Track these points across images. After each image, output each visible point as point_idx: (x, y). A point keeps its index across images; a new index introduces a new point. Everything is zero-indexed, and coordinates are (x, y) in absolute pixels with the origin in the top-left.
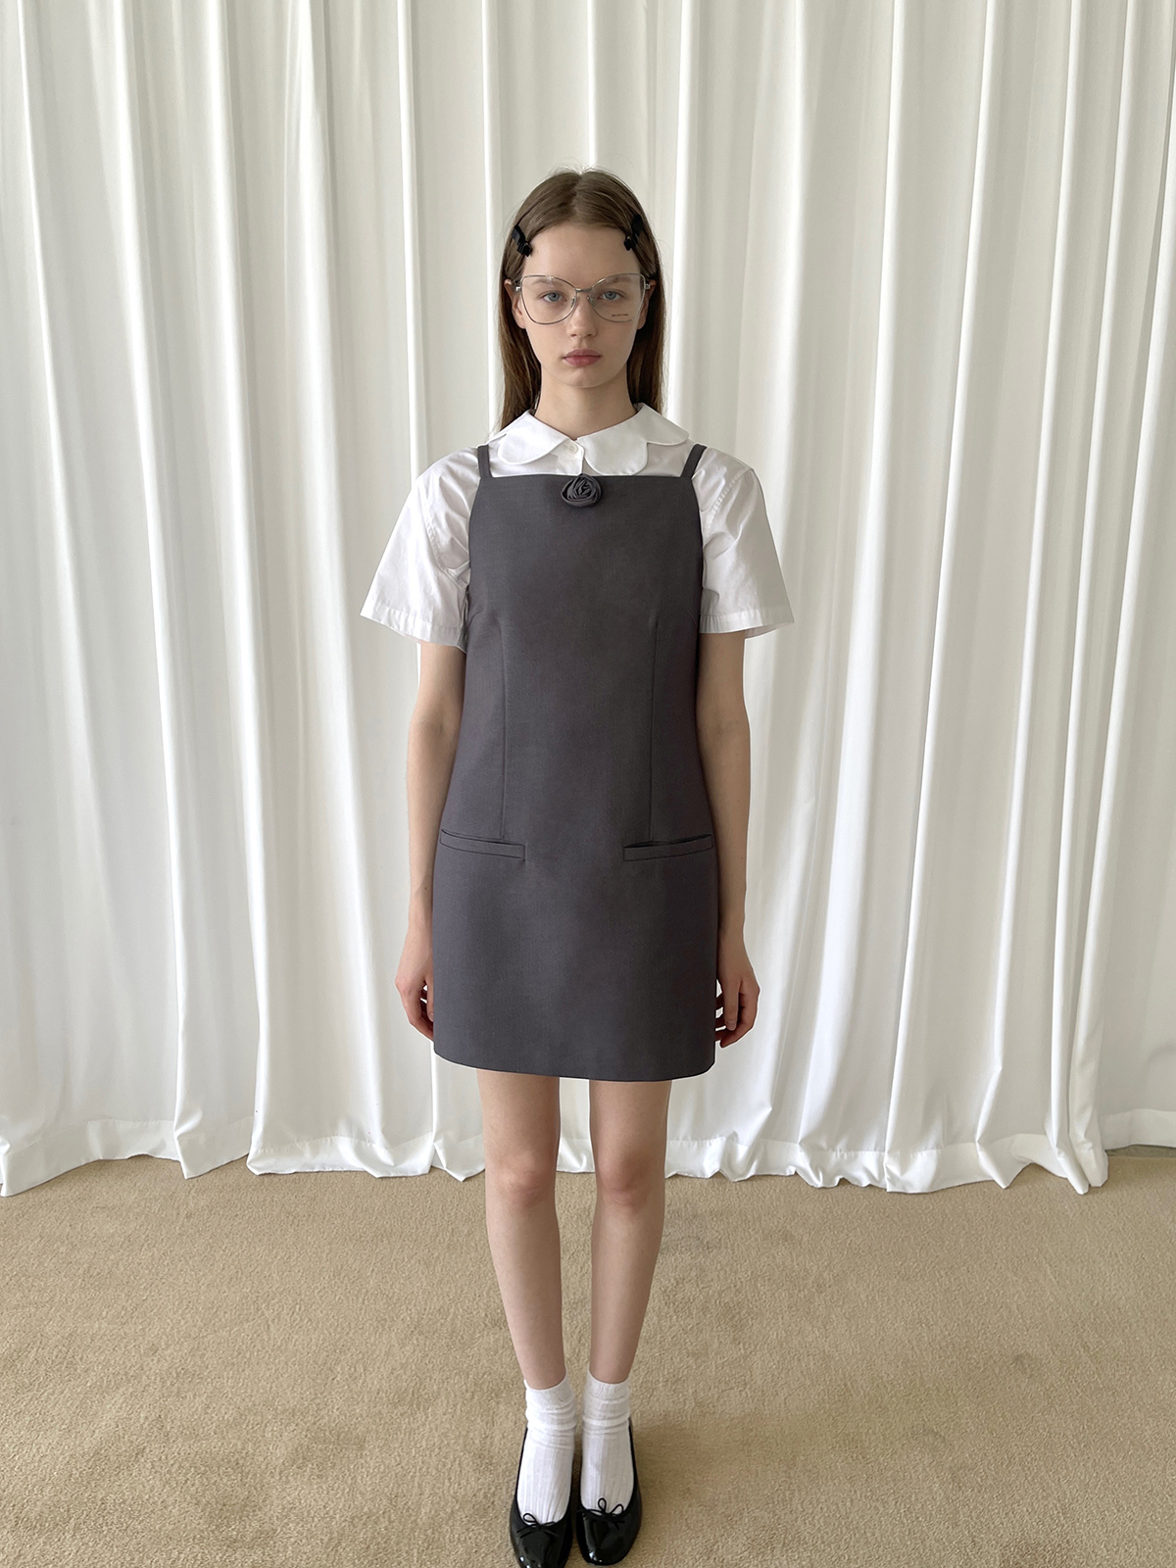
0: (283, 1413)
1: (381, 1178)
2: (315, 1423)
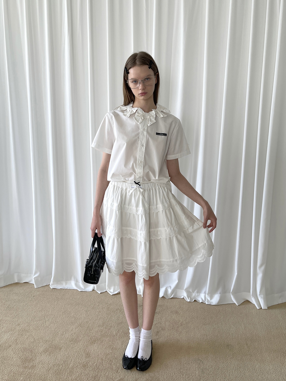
0: (44, 341)
1: (81, 291)
2: (51, 344)
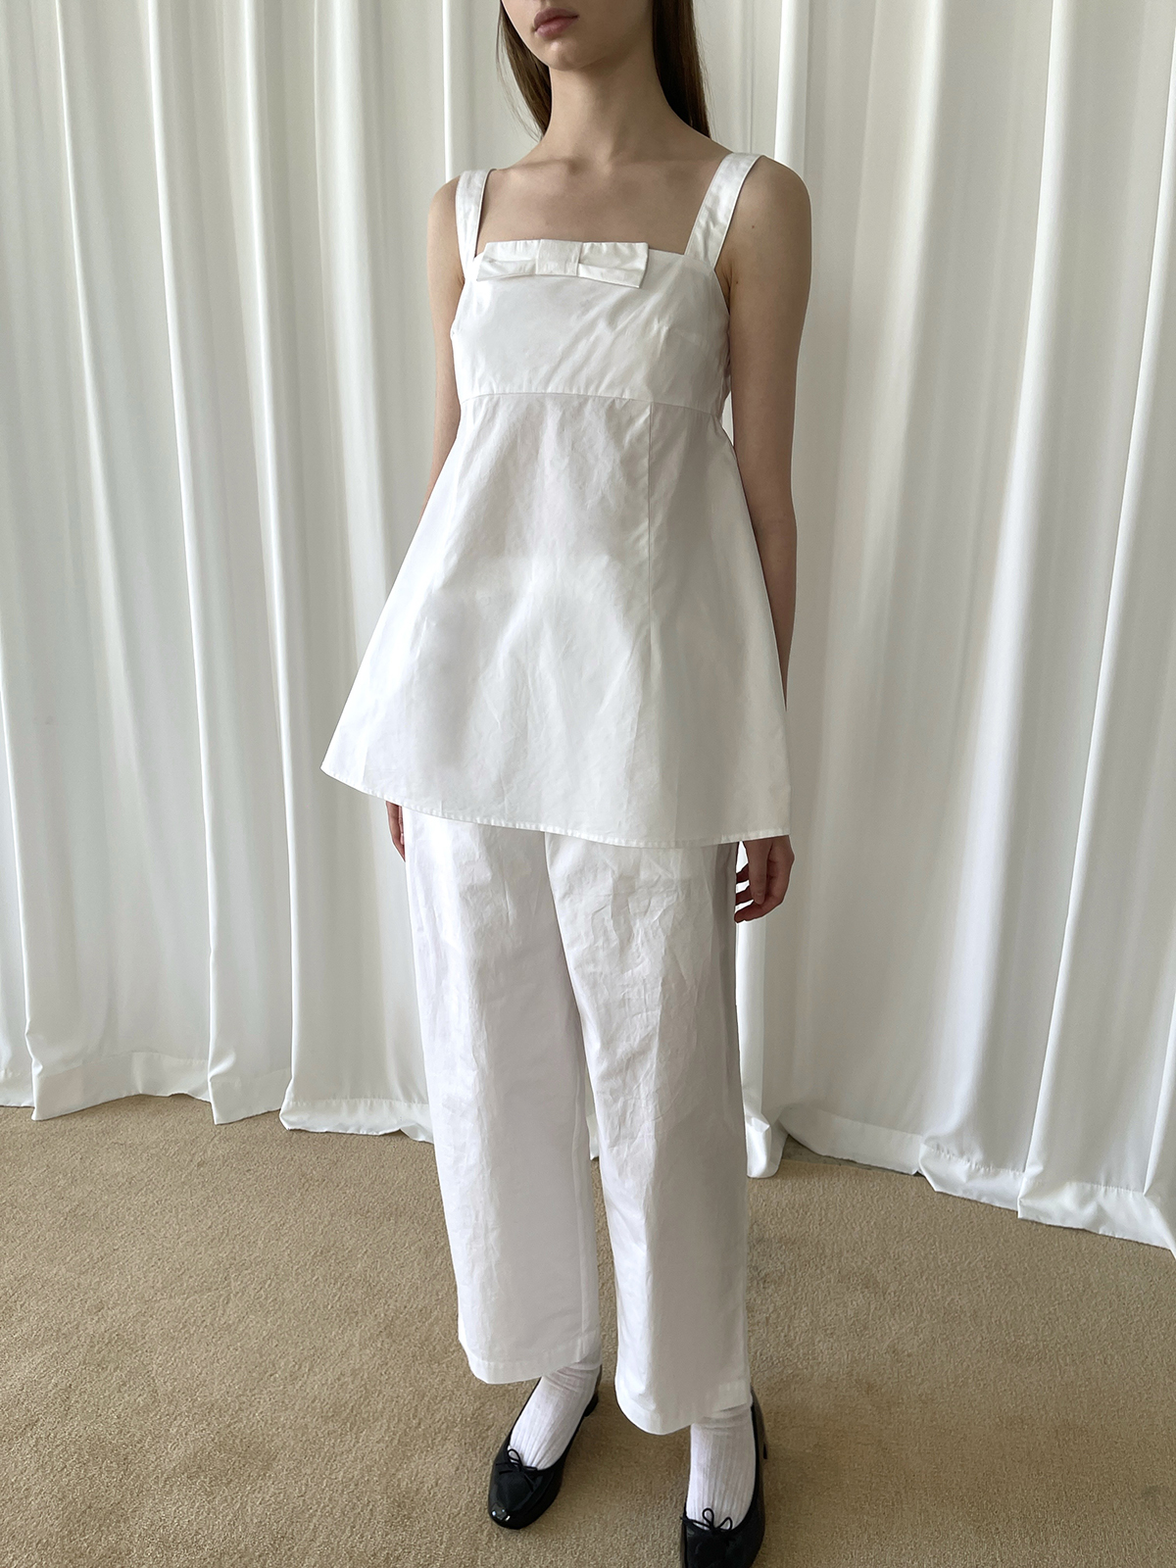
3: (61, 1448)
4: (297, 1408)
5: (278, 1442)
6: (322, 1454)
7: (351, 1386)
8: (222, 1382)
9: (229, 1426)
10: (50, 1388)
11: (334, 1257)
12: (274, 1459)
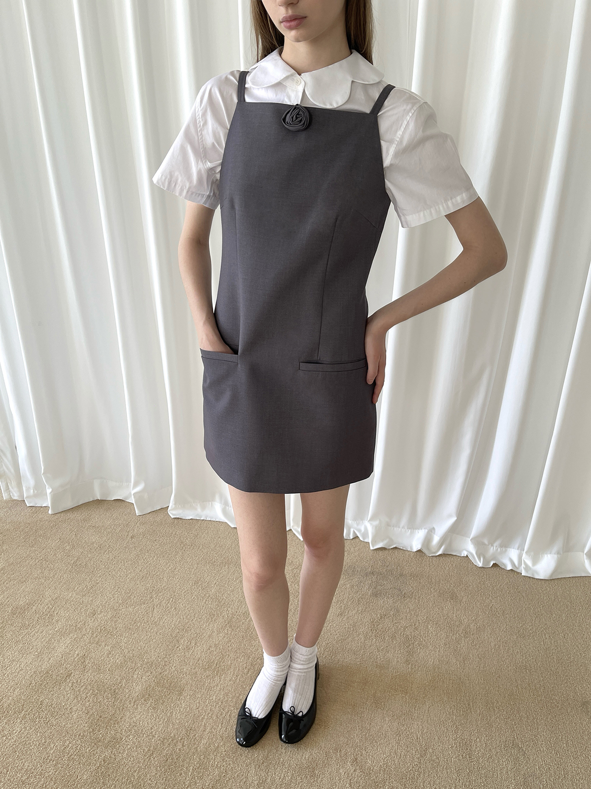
0: (146, 664)
3: (84, 687)
4: (191, 664)
5: (184, 681)
6: (205, 687)
7: (215, 653)
8: (155, 651)
9: (161, 674)
10: (75, 656)
11: (200, 586)
12: (183, 690)
